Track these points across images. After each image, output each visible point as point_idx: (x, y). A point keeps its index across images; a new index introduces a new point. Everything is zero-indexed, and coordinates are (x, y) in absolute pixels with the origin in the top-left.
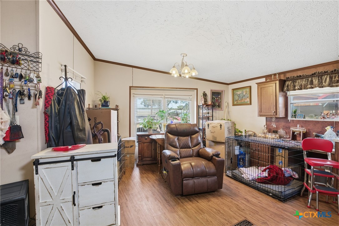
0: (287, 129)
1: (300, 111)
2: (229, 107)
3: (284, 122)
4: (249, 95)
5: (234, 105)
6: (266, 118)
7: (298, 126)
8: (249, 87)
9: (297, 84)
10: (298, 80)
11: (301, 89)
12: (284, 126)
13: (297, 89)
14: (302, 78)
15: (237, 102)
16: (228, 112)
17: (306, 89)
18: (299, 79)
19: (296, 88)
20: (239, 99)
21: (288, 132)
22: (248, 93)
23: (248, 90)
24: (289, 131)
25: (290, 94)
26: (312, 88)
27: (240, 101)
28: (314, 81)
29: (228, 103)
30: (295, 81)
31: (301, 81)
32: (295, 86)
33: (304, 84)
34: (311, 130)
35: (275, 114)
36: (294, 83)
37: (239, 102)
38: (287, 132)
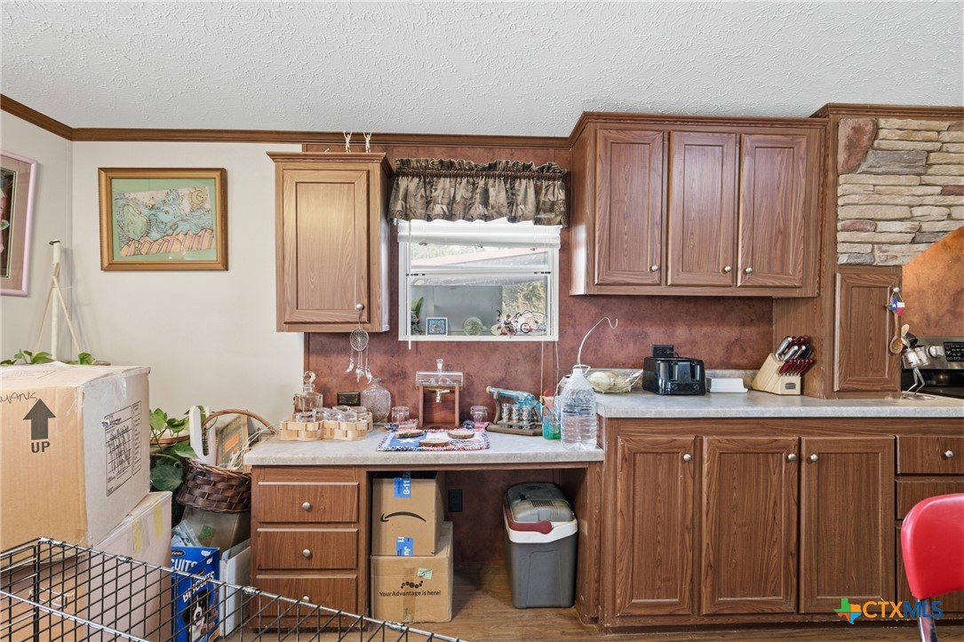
0: (394, 383)
1: (435, 307)
2: (78, 274)
3: (386, 352)
4: (213, 219)
5: (111, 266)
6: (308, 337)
7: (440, 366)
8: (217, 175)
9: (438, 193)
10: (442, 179)
11: (450, 216)
12: (382, 372)
13: (437, 216)
14: (456, 176)
15: (137, 253)
16: (72, 307)
17: (469, 220)
18: (445, 176)
19: (438, 209)
20: (147, 234)
21: (399, 392)
22: (211, 203)
23: (210, 190)
24: (402, 388)
25: (412, 233)
26: (486, 218)
27: (155, 246)
28: (492, 192)
29: (66, 253)
30: (430, 182)
31: (453, 183)
32: (428, 202)
33: (462, 197)
34: (474, 379)
35: (365, 318)
36: (428, 187)
37: (151, 252)
38: (396, 392)
